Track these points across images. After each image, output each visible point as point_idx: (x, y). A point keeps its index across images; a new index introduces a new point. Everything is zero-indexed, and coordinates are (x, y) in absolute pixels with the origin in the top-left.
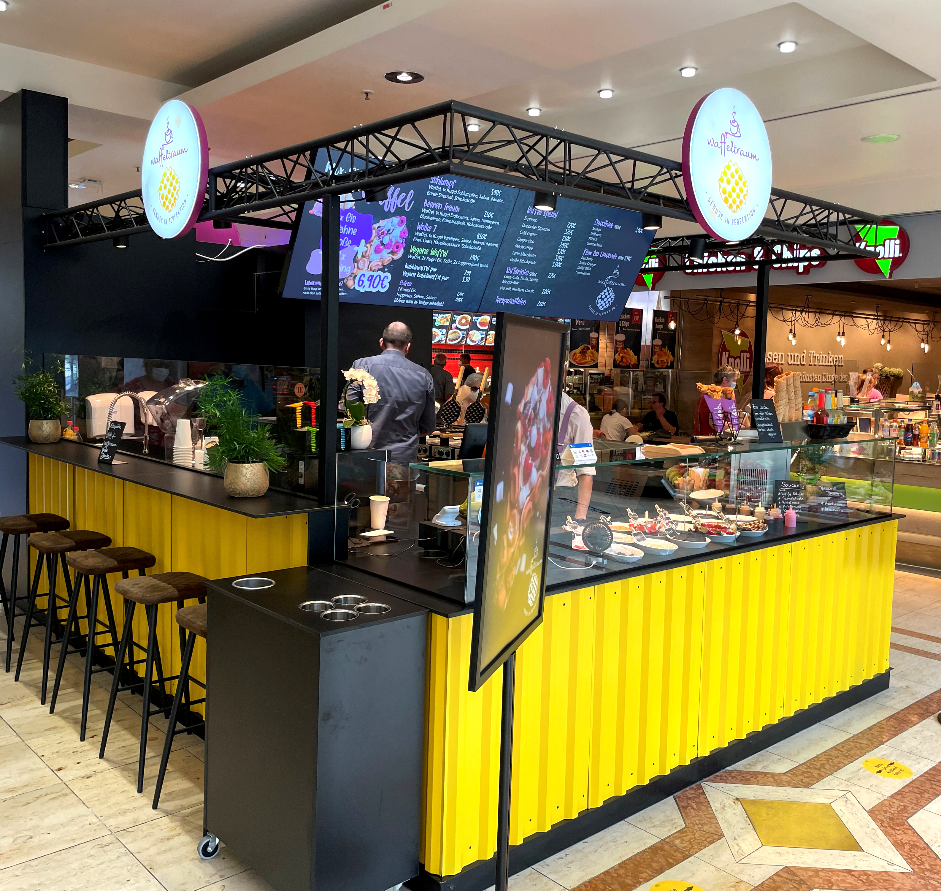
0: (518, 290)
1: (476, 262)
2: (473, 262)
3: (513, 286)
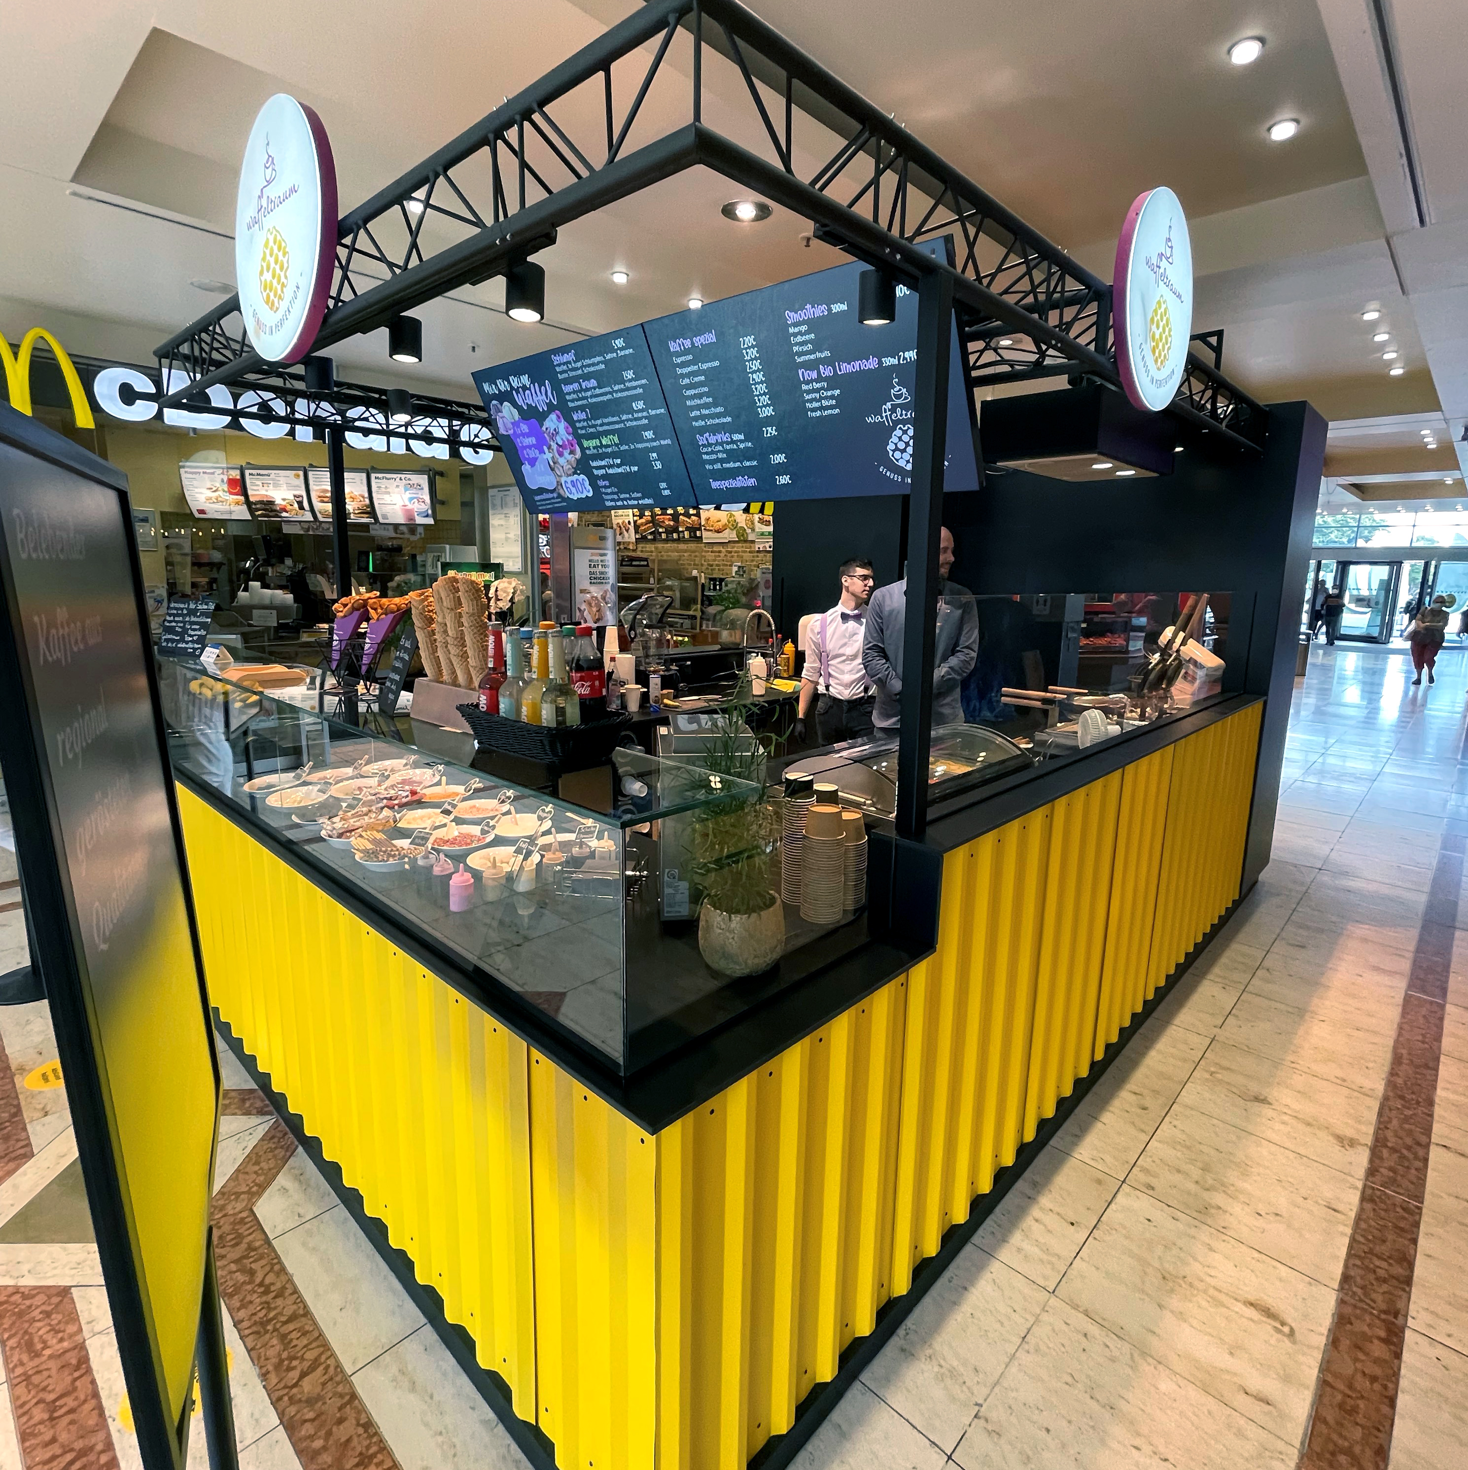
0: (731, 465)
1: (653, 440)
2: (648, 441)
3: (722, 461)
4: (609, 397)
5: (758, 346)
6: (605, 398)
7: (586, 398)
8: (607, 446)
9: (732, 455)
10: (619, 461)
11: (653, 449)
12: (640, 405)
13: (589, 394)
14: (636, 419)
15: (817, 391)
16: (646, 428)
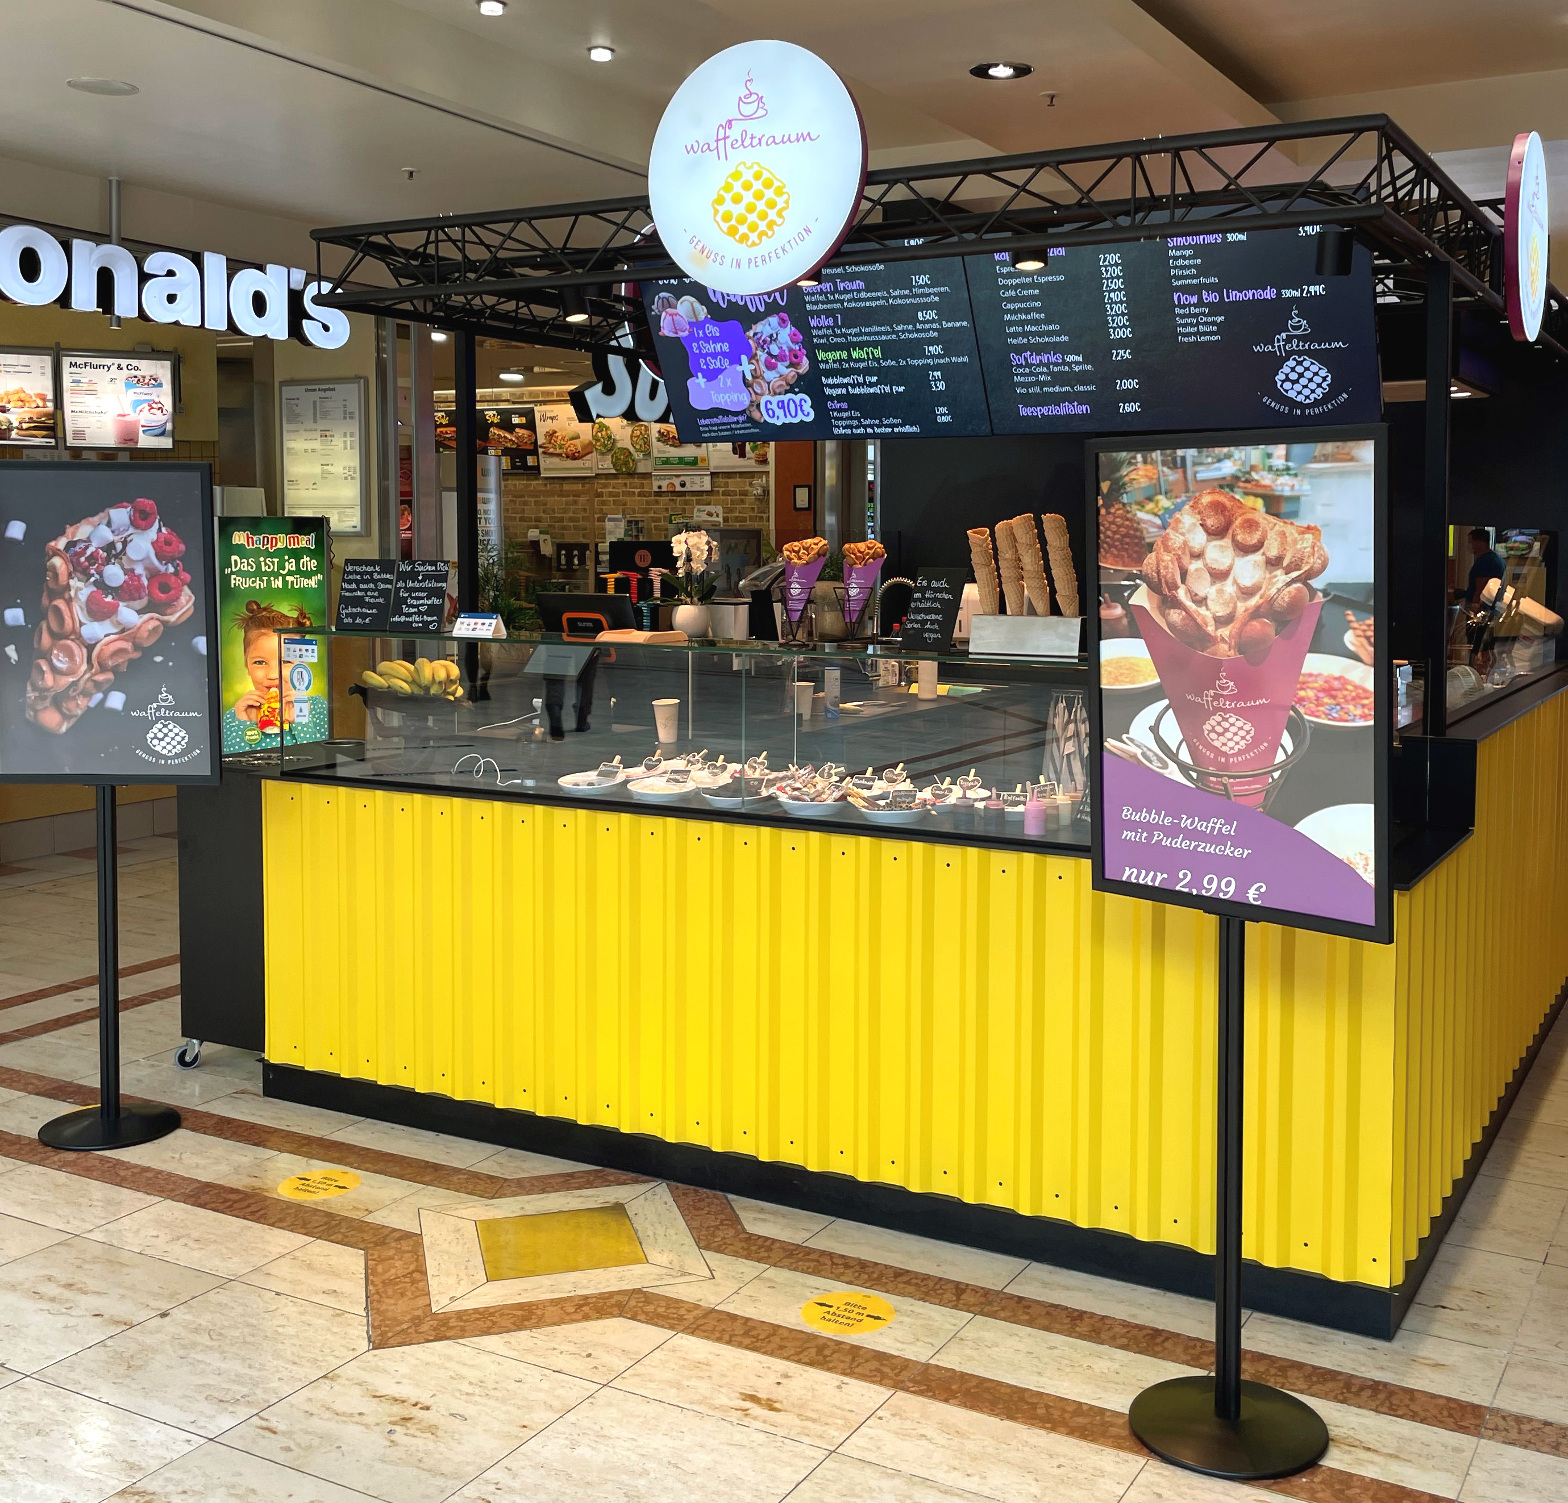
0: (1057, 389)
1: (939, 356)
2: (932, 356)
3: (1042, 384)
4: (882, 302)
5: (1125, 265)
6: (874, 304)
7: (842, 302)
8: (857, 361)
9: (1059, 379)
10: (874, 379)
11: (936, 368)
12: (932, 314)
13: (848, 296)
14: (918, 331)
15: (1196, 315)
16: (932, 342)
